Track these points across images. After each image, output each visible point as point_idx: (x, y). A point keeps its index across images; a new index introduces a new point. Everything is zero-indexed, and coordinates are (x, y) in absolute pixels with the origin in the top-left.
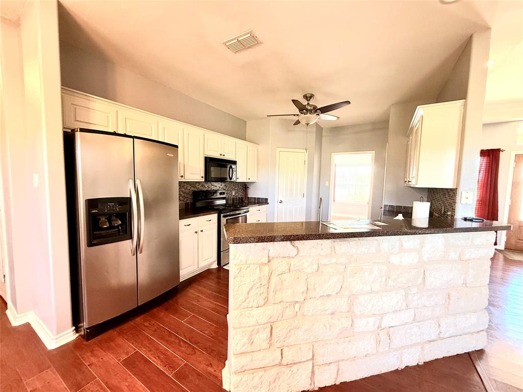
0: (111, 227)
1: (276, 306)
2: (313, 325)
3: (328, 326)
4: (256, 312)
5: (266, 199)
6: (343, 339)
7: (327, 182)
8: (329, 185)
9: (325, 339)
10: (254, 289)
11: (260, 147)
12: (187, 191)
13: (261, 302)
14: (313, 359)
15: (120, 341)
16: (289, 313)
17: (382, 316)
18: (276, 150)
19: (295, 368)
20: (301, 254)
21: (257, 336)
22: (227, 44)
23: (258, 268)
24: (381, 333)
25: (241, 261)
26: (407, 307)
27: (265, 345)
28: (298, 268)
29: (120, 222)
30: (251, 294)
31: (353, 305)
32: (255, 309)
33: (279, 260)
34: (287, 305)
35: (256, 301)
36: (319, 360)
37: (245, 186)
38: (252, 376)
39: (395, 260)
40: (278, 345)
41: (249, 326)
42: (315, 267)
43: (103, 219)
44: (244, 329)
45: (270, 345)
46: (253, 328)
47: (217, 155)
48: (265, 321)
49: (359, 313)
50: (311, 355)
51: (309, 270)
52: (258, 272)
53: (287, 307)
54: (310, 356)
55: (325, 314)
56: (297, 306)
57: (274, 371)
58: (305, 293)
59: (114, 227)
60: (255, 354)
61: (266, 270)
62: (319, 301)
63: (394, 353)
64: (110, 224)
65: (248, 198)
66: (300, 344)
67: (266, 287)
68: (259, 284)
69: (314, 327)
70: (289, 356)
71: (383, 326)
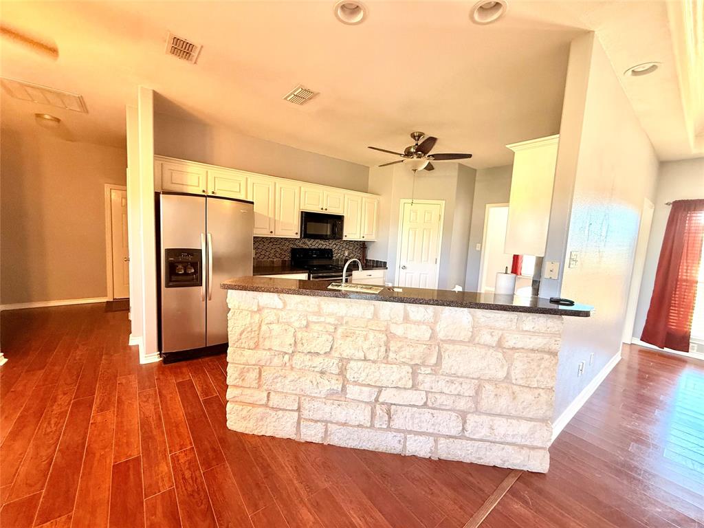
0: (186, 274)
1: (265, 352)
2: (299, 378)
3: (315, 384)
4: (247, 353)
5: (385, 263)
6: (332, 401)
7: (479, 245)
8: (481, 248)
9: (313, 395)
10: (245, 333)
11: (381, 198)
12: (285, 248)
13: (252, 345)
14: (299, 410)
15: (184, 370)
16: (276, 361)
17: (380, 389)
18: (400, 201)
19: (280, 413)
20: (288, 308)
21: (248, 374)
22: (288, 99)
23: (249, 315)
24: (378, 406)
25: (235, 305)
26: (414, 387)
27: (255, 384)
28: (285, 321)
29: (193, 271)
30: (243, 336)
31: (346, 369)
32: (246, 350)
33: (269, 311)
34: (276, 353)
35: (247, 343)
36: (305, 414)
37: (363, 246)
38: (241, 407)
39: (399, 330)
40: (265, 387)
41: (240, 364)
42: (304, 323)
43: (180, 266)
44: (237, 365)
45: (259, 386)
46: (243, 366)
47: (317, 210)
48: (254, 363)
49: (353, 380)
50: (297, 405)
51: (296, 324)
52: (249, 318)
53: (275, 355)
54: (295, 407)
55: (314, 371)
56: (287, 357)
57: (260, 410)
58: (293, 345)
59: (188, 274)
60: (246, 390)
61: (257, 317)
62: (308, 357)
63: (395, 434)
64: (185, 271)
65: (367, 260)
66: (286, 393)
67: (257, 333)
68: (250, 328)
69: (301, 380)
70: (275, 400)
71: (381, 400)
